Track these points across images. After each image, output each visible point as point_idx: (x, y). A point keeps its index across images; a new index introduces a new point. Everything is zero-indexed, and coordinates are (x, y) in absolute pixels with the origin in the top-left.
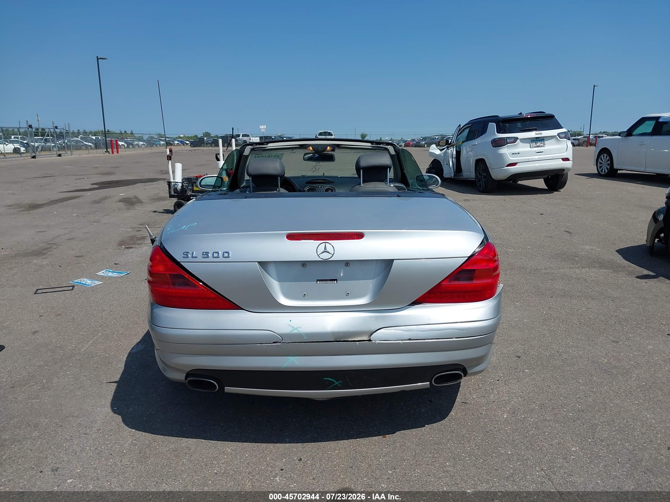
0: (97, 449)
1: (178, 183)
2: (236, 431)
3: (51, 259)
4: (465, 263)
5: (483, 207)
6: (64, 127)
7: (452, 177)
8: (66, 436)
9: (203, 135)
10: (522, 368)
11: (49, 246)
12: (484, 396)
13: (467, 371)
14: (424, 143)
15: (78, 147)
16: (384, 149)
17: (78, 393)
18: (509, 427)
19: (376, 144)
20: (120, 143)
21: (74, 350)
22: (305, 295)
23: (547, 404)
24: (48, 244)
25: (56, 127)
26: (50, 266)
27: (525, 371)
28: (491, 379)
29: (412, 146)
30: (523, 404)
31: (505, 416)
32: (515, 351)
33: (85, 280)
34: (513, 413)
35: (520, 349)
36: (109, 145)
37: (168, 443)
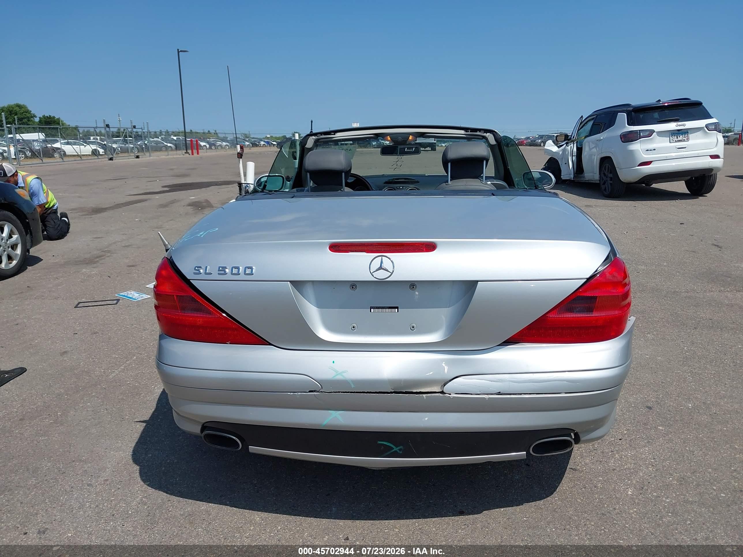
0: (98, 506)
1: (250, 185)
2: (271, 492)
3: (102, 268)
4: (583, 287)
5: (609, 214)
6: (143, 127)
7: (571, 179)
8: (67, 487)
9: (291, 136)
10: (653, 423)
11: (103, 253)
12: (601, 462)
13: (580, 438)
14: (540, 141)
15: (158, 148)
16: (481, 137)
17: (93, 431)
18: (635, 510)
19: (471, 132)
20: (202, 144)
21: (102, 377)
22: (354, 327)
23: (690, 477)
24: (102, 251)
25: (134, 127)
26: (99, 276)
27: (659, 427)
28: (611, 438)
29: (526, 145)
30: (655, 476)
31: (630, 493)
32: (644, 399)
33: (132, 293)
34: (641, 488)
35: (652, 397)
36: (189, 146)
37: (184, 505)
